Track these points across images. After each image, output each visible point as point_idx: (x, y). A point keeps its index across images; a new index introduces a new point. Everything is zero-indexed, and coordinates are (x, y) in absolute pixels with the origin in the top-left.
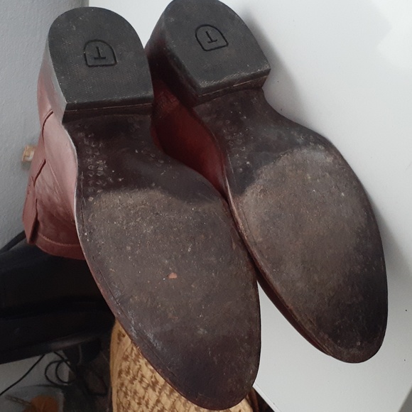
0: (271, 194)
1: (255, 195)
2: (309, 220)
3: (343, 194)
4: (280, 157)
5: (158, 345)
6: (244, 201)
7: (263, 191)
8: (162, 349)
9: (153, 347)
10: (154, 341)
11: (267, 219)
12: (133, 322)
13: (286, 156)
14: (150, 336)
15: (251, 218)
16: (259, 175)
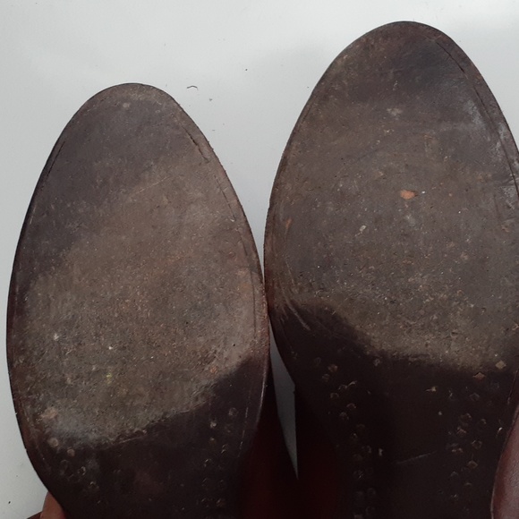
0: (195, 352)
1: (225, 355)
2: (143, 293)
3: (56, 337)
4: (149, 429)
5: (471, 107)
6: (248, 346)
7: (206, 360)
8: (466, 101)
9: (479, 106)
10: (475, 113)
11: (219, 307)
12: (499, 144)
13: (136, 429)
14: (478, 121)
15: (245, 313)
16: (203, 394)
